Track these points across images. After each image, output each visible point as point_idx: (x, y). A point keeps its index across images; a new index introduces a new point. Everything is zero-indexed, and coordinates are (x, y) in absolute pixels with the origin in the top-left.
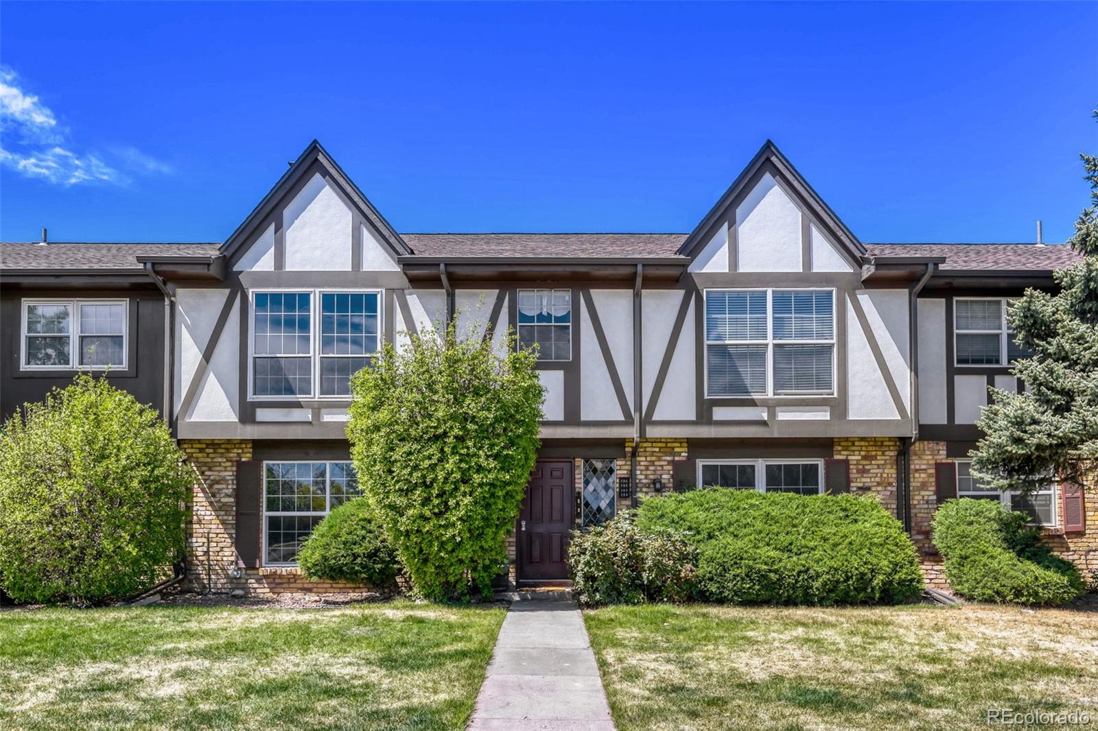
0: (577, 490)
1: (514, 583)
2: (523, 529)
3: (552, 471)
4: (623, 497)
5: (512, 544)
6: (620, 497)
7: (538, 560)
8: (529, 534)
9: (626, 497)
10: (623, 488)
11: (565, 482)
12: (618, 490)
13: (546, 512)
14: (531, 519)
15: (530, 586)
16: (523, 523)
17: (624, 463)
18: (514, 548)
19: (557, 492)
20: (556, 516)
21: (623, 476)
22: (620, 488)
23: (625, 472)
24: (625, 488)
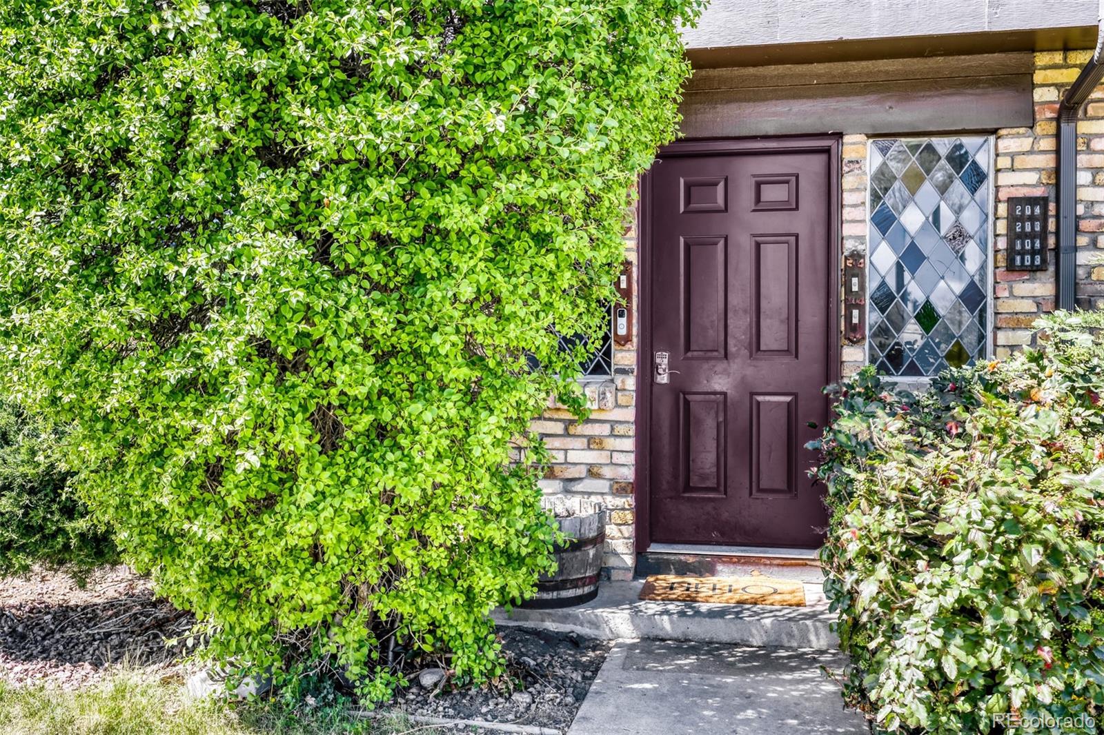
0: (849, 245)
1: (629, 561)
2: (663, 379)
3: (758, 185)
4: (1023, 269)
5: (620, 429)
6: (1011, 268)
7: (711, 483)
8: (680, 392)
9: (1033, 269)
10: (1023, 236)
11: (805, 221)
12: (1002, 244)
13: (740, 325)
14: (688, 348)
15: (683, 569)
16: (663, 360)
17: (1026, 143)
18: (629, 444)
19: (775, 258)
20: (773, 336)
21: (1021, 192)
22: (1012, 236)
23: (1032, 178)
24: (1032, 236)
